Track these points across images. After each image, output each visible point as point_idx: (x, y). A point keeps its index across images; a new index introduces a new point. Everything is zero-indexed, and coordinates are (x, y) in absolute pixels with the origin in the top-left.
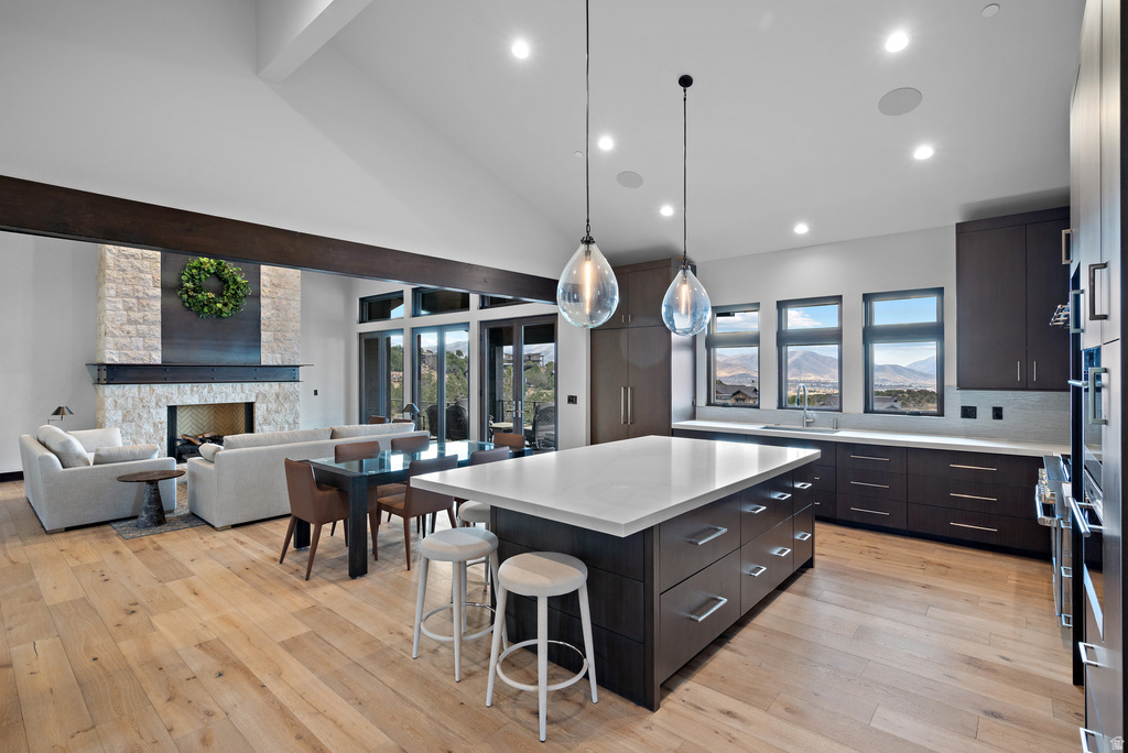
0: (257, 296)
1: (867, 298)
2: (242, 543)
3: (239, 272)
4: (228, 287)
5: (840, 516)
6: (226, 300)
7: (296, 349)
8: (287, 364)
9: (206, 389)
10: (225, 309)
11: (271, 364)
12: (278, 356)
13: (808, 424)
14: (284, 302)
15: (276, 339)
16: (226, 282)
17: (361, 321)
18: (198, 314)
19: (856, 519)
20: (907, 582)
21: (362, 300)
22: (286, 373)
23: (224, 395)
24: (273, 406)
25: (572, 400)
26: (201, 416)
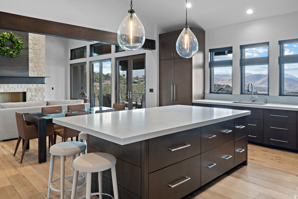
0: (27, 49)
1: (281, 43)
2: (3, 147)
3: (19, 39)
4: (15, 45)
5: (266, 142)
6: (14, 50)
7: (43, 70)
8: (39, 76)
9: (6, 86)
10: (13, 54)
11: (33, 76)
12: (36, 73)
13: (253, 101)
14: (38, 51)
15: (35, 66)
16: (14, 42)
17: (71, 59)
18: (3, 55)
19: (273, 144)
20: (290, 173)
21: (72, 51)
22: (40, 80)
23: (14, 89)
24: (34, 94)
25: (151, 90)
26: (6, 98)
